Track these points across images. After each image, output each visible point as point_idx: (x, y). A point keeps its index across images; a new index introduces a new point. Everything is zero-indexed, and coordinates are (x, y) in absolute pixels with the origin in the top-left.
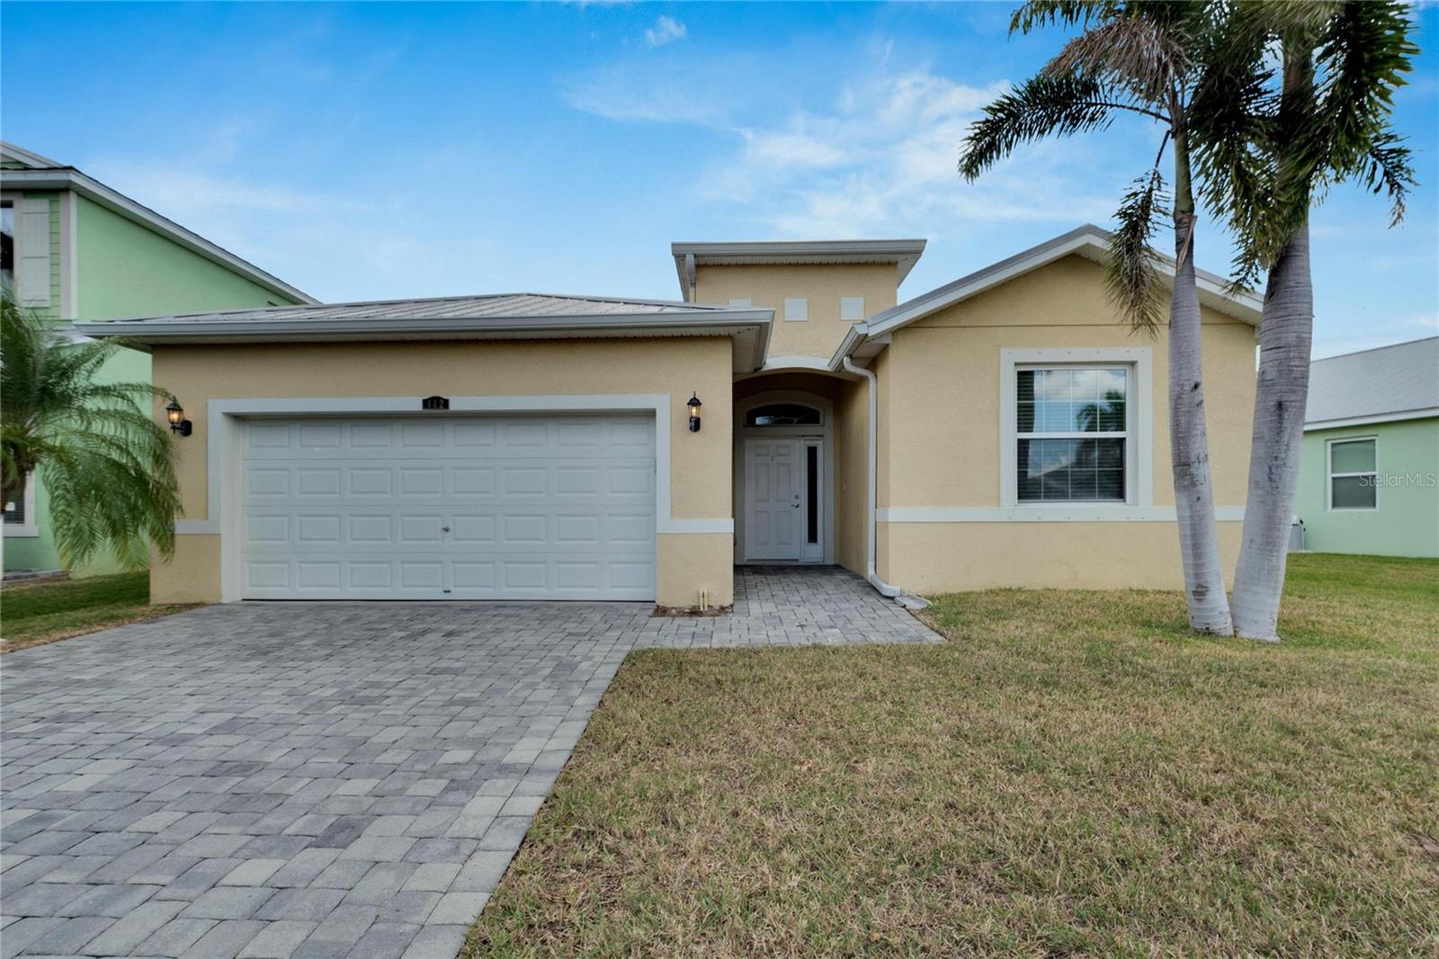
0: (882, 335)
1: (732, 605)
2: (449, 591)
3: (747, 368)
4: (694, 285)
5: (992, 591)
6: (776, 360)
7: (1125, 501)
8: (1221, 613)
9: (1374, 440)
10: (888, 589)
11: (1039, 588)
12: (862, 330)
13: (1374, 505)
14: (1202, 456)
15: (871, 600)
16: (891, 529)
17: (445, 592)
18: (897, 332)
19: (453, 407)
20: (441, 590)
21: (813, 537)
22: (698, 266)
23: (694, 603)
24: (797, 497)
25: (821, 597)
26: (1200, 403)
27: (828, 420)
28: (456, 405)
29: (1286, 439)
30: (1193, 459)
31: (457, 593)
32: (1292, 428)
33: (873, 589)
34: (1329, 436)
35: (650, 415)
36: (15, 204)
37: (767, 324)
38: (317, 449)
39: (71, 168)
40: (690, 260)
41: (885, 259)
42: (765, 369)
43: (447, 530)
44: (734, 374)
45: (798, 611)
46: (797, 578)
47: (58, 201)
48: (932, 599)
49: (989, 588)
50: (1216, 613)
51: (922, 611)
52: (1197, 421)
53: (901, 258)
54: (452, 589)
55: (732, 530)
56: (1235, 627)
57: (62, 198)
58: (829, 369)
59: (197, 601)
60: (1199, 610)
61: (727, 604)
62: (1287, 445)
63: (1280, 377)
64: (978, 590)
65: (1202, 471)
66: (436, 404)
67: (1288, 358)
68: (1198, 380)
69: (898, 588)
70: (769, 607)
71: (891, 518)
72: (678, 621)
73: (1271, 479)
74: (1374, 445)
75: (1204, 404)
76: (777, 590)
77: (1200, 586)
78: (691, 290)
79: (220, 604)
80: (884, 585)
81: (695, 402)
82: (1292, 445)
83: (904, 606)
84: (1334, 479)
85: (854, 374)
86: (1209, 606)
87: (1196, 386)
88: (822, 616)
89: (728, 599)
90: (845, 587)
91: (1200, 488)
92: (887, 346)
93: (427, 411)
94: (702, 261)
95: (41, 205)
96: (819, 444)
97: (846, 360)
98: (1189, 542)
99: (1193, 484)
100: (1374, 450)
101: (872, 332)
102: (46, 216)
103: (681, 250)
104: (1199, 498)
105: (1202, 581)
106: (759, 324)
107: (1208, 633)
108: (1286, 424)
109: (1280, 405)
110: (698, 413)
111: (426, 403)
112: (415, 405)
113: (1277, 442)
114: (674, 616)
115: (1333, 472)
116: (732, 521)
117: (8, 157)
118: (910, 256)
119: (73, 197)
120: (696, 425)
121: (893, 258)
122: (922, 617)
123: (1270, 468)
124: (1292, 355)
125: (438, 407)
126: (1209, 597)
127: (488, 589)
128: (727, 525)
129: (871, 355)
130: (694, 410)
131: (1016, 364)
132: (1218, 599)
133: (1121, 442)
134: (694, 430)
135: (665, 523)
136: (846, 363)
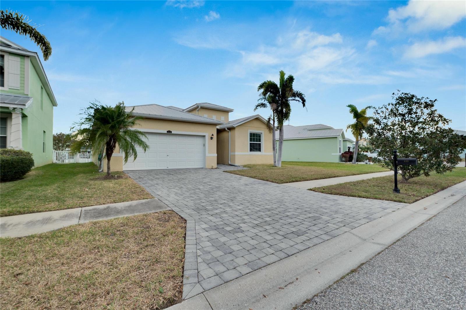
7: (261, 152)
10: (236, 164)
16: (236, 155)
17: (167, 167)
19: (172, 133)
23: (211, 168)
29: (282, 145)
35: (204, 136)
36: (5, 56)
40: (200, 107)
43: (168, 156)
47: (24, 59)
49: (247, 164)
51: (244, 167)
54: (169, 167)
58: (219, 128)
66: (169, 132)
77: (275, 161)
81: (213, 135)
89: (216, 167)
98: (274, 157)
107: (276, 166)
111: (167, 132)
116: (217, 154)
119: (30, 58)
127: (175, 167)
128: (216, 155)
131: (250, 132)
132: (277, 163)
133: (260, 144)
134: (211, 139)
135: (207, 154)
136: (226, 129)
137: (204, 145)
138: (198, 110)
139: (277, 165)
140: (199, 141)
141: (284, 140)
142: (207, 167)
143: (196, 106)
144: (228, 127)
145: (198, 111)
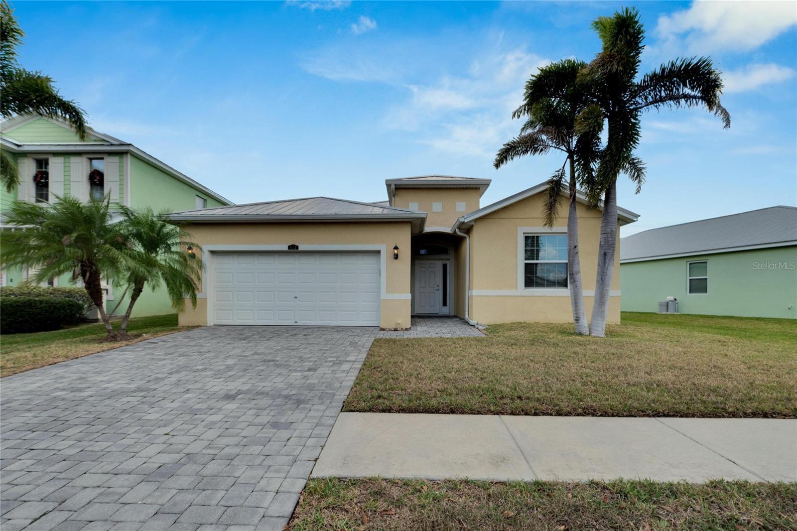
0: (470, 221)
1: (410, 328)
2: (297, 322)
3: (417, 231)
4: (394, 196)
5: (513, 323)
6: (428, 228)
7: (567, 288)
8: (584, 327)
9: (707, 262)
11: (532, 322)
12: (462, 220)
13: (706, 291)
14: (577, 271)
15: (466, 326)
16: (474, 298)
18: (476, 220)
20: (294, 321)
21: (445, 304)
22: (397, 189)
23: (395, 327)
24: (438, 286)
25: (446, 326)
26: (577, 252)
27: (452, 253)
28: (301, 248)
29: (607, 266)
30: (574, 272)
31: (300, 323)
32: (609, 262)
33: (467, 323)
34: (688, 260)
35: (379, 252)
36: (105, 158)
37: (425, 218)
38: (244, 265)
39: (130, 144)
40: (393, 187)
41: (475, 186)
42: (424, 232)
43: (296, 298)
44: (412, 234)
45: (436, 330)
46: (437, 320)
47: (123, 158)
48: (489, 326)
49: (512, 322)
50: (583, 327)
51: (484, 330)
52: (576, 259)
53: (482, 186)
55: (410, 298)
56: (590, 332)
57: (125, 156)
58: (451, 232)
59: (197, 325)
60: (577, 326)
61: (408, 327)
62: (607, 268)
63: (605, 244)
64: (508, 323)
65: (577, 277)
66: (293, 248)
67: (607, 237)
68: (576, 245)
69: (476, 322)
70: (425, 328)
71: (474, 294)
72: (390, 332)
73: (602, 280)
74: (707, 264)
75: (579, 253)
76: (428, 323)
77: (577, 317)
78: (393, 198)
79: (207, 326)
80: (471, 321)
81: (396, 248)
82: (609, 268)
83: (478, 328)
84: (690, 280)
85: (461, 236)
86: (581, 324)
87: (575, 247)
88: (445, 331)
89: (409, 325)
90: (456, 322)
91: (577, 282)
92: (473, 225)
93: (290, 250)
94: (398, 187)
95: (116, 159)
96: (448, 263)
97: (457, 230)
98: (574, 302)
99: (575, 281)
100: (707, 267)
101: (466, 221)
102: (118, 164)
103: (389, 183)
104: (576, 286)
105: (578, 316)
106: (422, 218)
107: (580, 334)
108: (607, 261)
109: (605, 254)
110: (397, 252)
111: (289, 247)
112: (285, 248)
113: (604, 267)
114: (388, 331)
115: (690, 276)
116: (410, 295)
117: (98, 137)
118: (485, 186)
119: (129, 155)
120: (396, 257)
121: (478, 186)
122: (483, 331)
123: (602, 276)
124: (609, 236)
126: (580, 321)
129: (468, 229)
130: (396, 251)
131: (524, 233)
132: (585, 322)
134: (396, 259)
135: (385, 296)
142: (382, 325)
144: (458, 226)
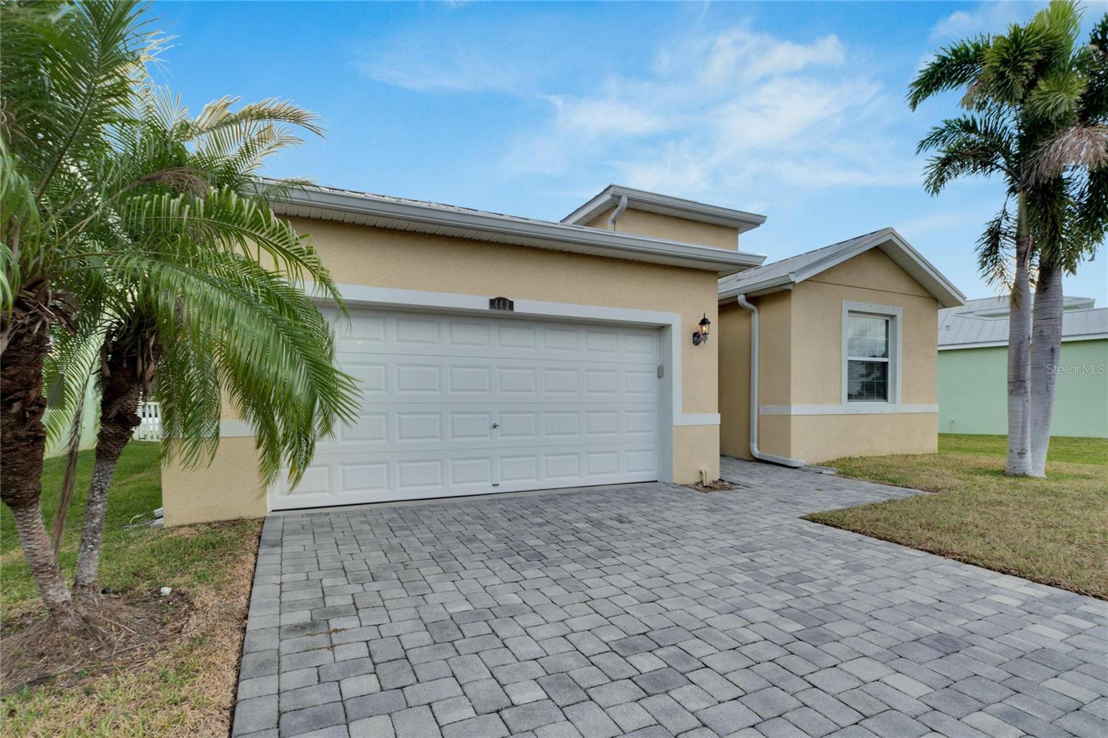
2: (498, 485)
7: (887, 401)
12: (793, 279)
16: (792, 419)
17: (494, 485)
19: (517, 309)
20: (490, 484)
28: (521, 307)
31: (504, 486)
40: (624, 201)
43: (495, 427)
50: (1029, 464)
53: (745, 226)
54: (501, 483)
60: (1020, 463)
63: (1052, 334)
66: (501, 304)
69: (803, 461)
71: (793, 412)
73: (1047, 390)
80: (789, 459)
81: (705, 322)
83: (821, 473)
86: (1026, 461)
89: (717, 475)
93: (493, 312)
97: (740, 297)
101: (797, 281)
107: (1026, 476)
111: (492, 302)
112: (483, 305)
116: (718, 416)
120: (697, 339)
122: (857, 479)
123: (1047, 384)
125: (504, 308)
126: (1027, 455)
127: (531, 480)
128: (716, 419)
130: (705, 328)
131: (849, 311)
133: (885, 364)
134: (696, 343)
135: (679, 418)
136: (741, 299)
137: (661, 372)
138: (612, 216)
139: (1030, 471)
140: (639, 351)
141: (1064, 343)
142: (678, 478)
143: (607, 197)
144: (749, 290)
145: (614, 222)
